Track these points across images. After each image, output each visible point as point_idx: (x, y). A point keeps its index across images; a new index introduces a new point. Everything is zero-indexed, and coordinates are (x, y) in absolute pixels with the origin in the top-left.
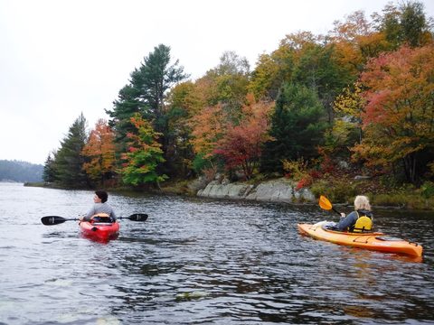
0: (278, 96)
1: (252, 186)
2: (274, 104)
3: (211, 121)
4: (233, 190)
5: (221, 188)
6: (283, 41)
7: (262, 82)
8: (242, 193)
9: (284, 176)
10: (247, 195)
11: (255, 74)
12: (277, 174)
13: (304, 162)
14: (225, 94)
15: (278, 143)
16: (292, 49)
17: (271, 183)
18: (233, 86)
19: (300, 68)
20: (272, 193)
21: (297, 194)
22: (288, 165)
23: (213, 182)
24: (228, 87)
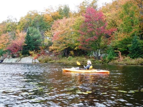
0: (27, 31)
1: (20, 59)
2: (26, 33)
3: (5, 38)
4: (14, 60)
5: (9, 60)
6: (28, 13)
7: (21, 26)
8: (16, 61)
9: (30, 55)
10: (18, 62)
11: (19, 23)
12: (27, 55)
13: (35, 51)
14: (9, 29)
15: (28, 46)
16: (31, 15)
17: (26, 58)
18: (12, 27)
19: (34, 22)
20: (26, 61)
21: (34, 61)
22: (31, 53)
23: (7, 58)
24: (10, 27)
